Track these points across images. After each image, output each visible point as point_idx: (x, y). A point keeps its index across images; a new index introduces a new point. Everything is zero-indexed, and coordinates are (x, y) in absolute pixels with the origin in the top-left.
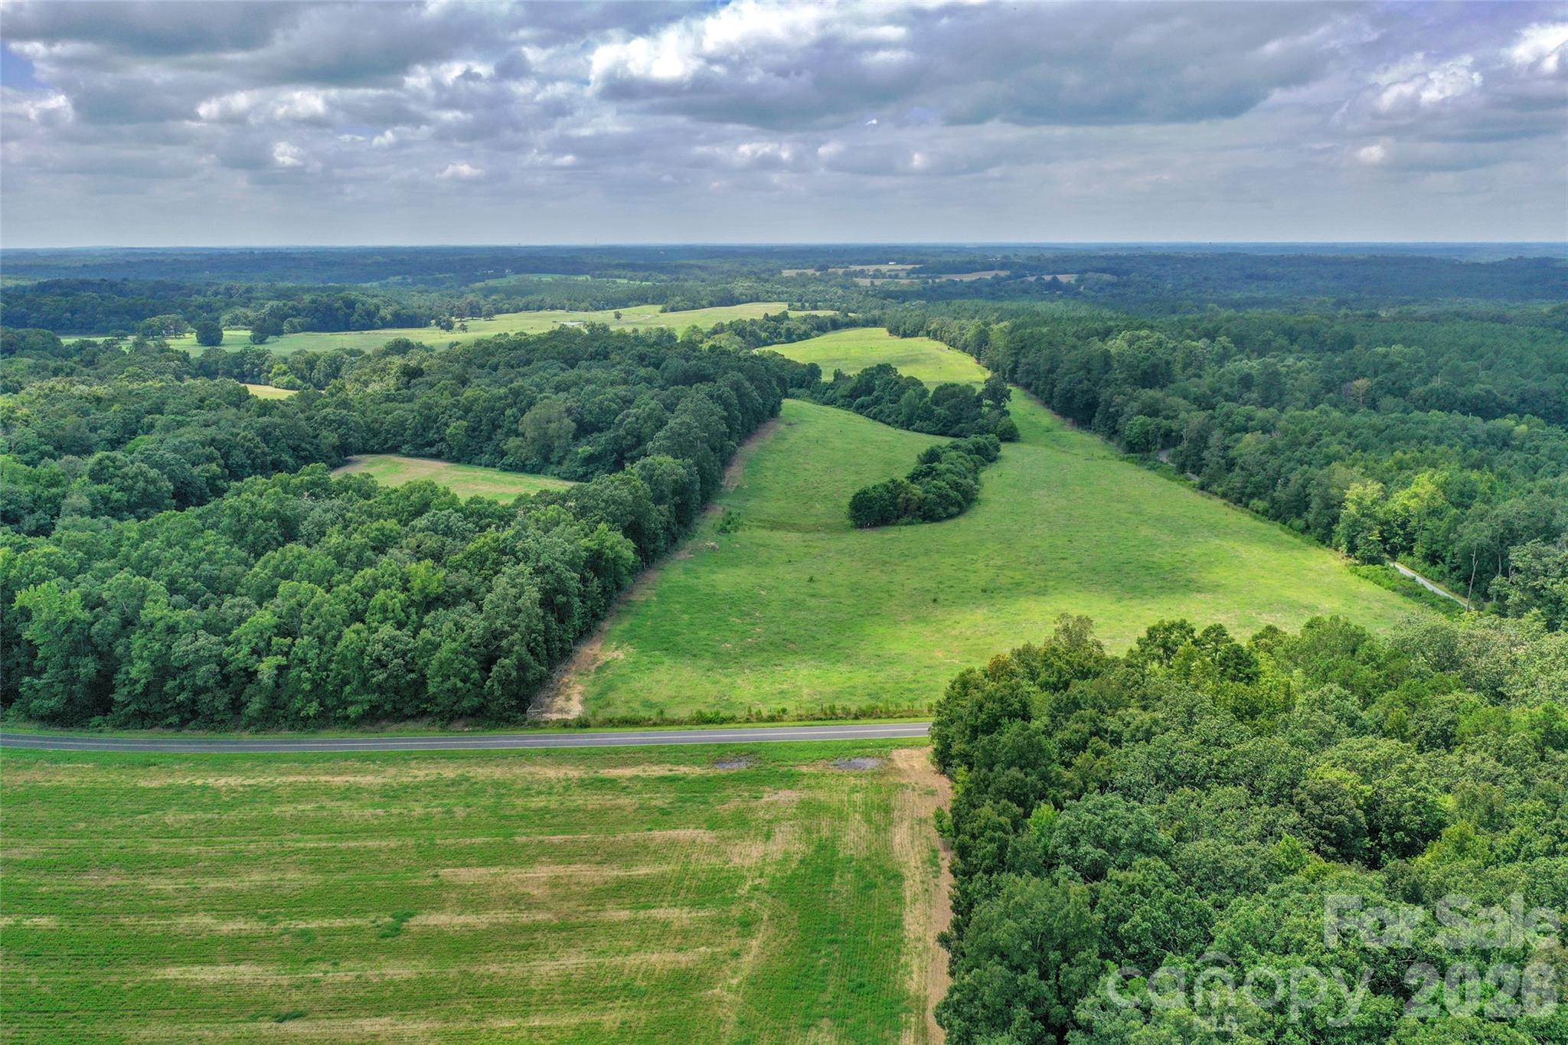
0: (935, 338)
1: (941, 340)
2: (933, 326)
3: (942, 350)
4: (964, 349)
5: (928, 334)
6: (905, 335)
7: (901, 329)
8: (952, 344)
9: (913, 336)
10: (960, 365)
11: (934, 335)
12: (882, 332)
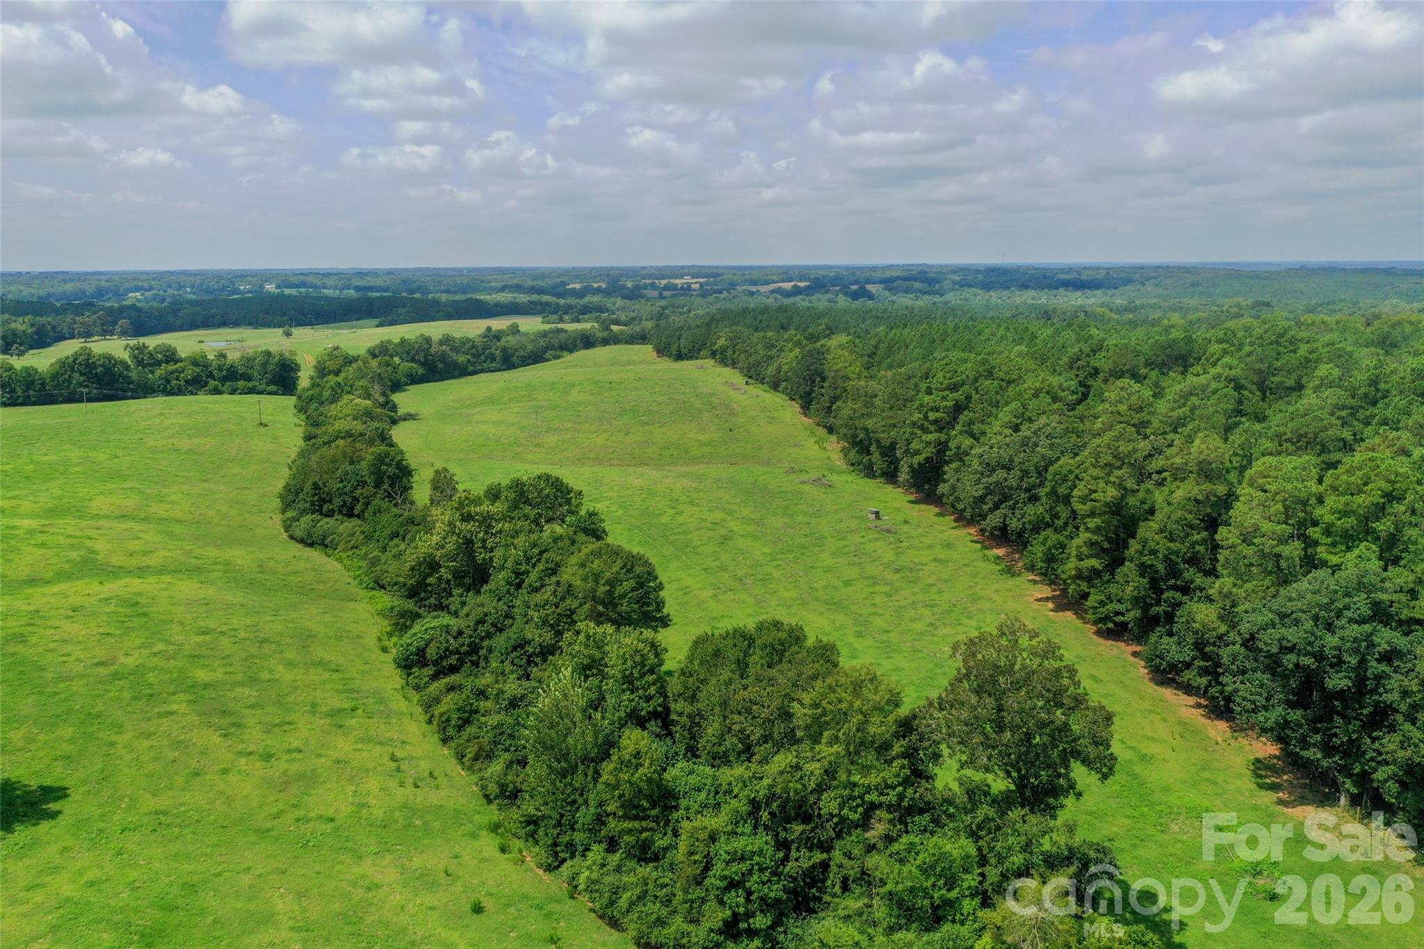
0: (724, 362)
1: (734, 364)
2: (721, 342)
3: (734, 387)
4: (775, 387)
5: (713, 354)
6: (680, 357)
7: (674, 348)
8: (754, 374)
9: (691, 358)
10: (772, 420)
11: (723, 357)
12: (647, 351)
